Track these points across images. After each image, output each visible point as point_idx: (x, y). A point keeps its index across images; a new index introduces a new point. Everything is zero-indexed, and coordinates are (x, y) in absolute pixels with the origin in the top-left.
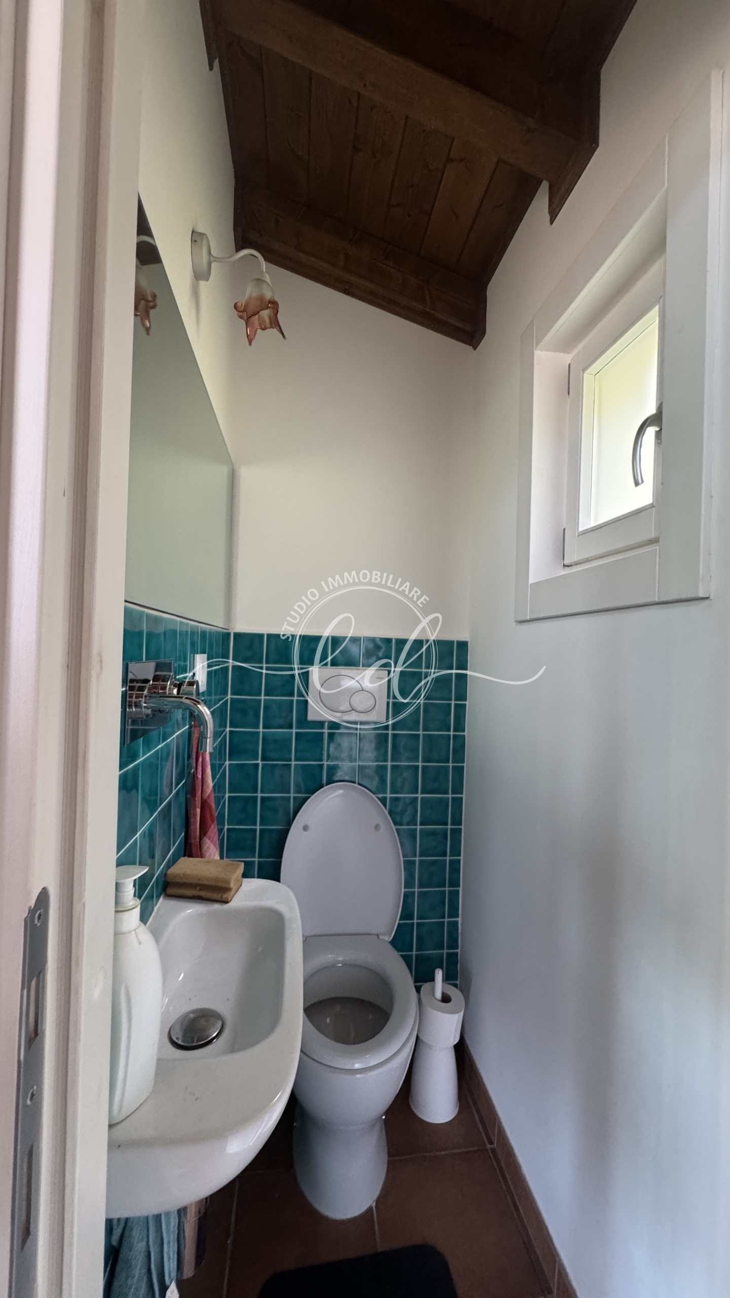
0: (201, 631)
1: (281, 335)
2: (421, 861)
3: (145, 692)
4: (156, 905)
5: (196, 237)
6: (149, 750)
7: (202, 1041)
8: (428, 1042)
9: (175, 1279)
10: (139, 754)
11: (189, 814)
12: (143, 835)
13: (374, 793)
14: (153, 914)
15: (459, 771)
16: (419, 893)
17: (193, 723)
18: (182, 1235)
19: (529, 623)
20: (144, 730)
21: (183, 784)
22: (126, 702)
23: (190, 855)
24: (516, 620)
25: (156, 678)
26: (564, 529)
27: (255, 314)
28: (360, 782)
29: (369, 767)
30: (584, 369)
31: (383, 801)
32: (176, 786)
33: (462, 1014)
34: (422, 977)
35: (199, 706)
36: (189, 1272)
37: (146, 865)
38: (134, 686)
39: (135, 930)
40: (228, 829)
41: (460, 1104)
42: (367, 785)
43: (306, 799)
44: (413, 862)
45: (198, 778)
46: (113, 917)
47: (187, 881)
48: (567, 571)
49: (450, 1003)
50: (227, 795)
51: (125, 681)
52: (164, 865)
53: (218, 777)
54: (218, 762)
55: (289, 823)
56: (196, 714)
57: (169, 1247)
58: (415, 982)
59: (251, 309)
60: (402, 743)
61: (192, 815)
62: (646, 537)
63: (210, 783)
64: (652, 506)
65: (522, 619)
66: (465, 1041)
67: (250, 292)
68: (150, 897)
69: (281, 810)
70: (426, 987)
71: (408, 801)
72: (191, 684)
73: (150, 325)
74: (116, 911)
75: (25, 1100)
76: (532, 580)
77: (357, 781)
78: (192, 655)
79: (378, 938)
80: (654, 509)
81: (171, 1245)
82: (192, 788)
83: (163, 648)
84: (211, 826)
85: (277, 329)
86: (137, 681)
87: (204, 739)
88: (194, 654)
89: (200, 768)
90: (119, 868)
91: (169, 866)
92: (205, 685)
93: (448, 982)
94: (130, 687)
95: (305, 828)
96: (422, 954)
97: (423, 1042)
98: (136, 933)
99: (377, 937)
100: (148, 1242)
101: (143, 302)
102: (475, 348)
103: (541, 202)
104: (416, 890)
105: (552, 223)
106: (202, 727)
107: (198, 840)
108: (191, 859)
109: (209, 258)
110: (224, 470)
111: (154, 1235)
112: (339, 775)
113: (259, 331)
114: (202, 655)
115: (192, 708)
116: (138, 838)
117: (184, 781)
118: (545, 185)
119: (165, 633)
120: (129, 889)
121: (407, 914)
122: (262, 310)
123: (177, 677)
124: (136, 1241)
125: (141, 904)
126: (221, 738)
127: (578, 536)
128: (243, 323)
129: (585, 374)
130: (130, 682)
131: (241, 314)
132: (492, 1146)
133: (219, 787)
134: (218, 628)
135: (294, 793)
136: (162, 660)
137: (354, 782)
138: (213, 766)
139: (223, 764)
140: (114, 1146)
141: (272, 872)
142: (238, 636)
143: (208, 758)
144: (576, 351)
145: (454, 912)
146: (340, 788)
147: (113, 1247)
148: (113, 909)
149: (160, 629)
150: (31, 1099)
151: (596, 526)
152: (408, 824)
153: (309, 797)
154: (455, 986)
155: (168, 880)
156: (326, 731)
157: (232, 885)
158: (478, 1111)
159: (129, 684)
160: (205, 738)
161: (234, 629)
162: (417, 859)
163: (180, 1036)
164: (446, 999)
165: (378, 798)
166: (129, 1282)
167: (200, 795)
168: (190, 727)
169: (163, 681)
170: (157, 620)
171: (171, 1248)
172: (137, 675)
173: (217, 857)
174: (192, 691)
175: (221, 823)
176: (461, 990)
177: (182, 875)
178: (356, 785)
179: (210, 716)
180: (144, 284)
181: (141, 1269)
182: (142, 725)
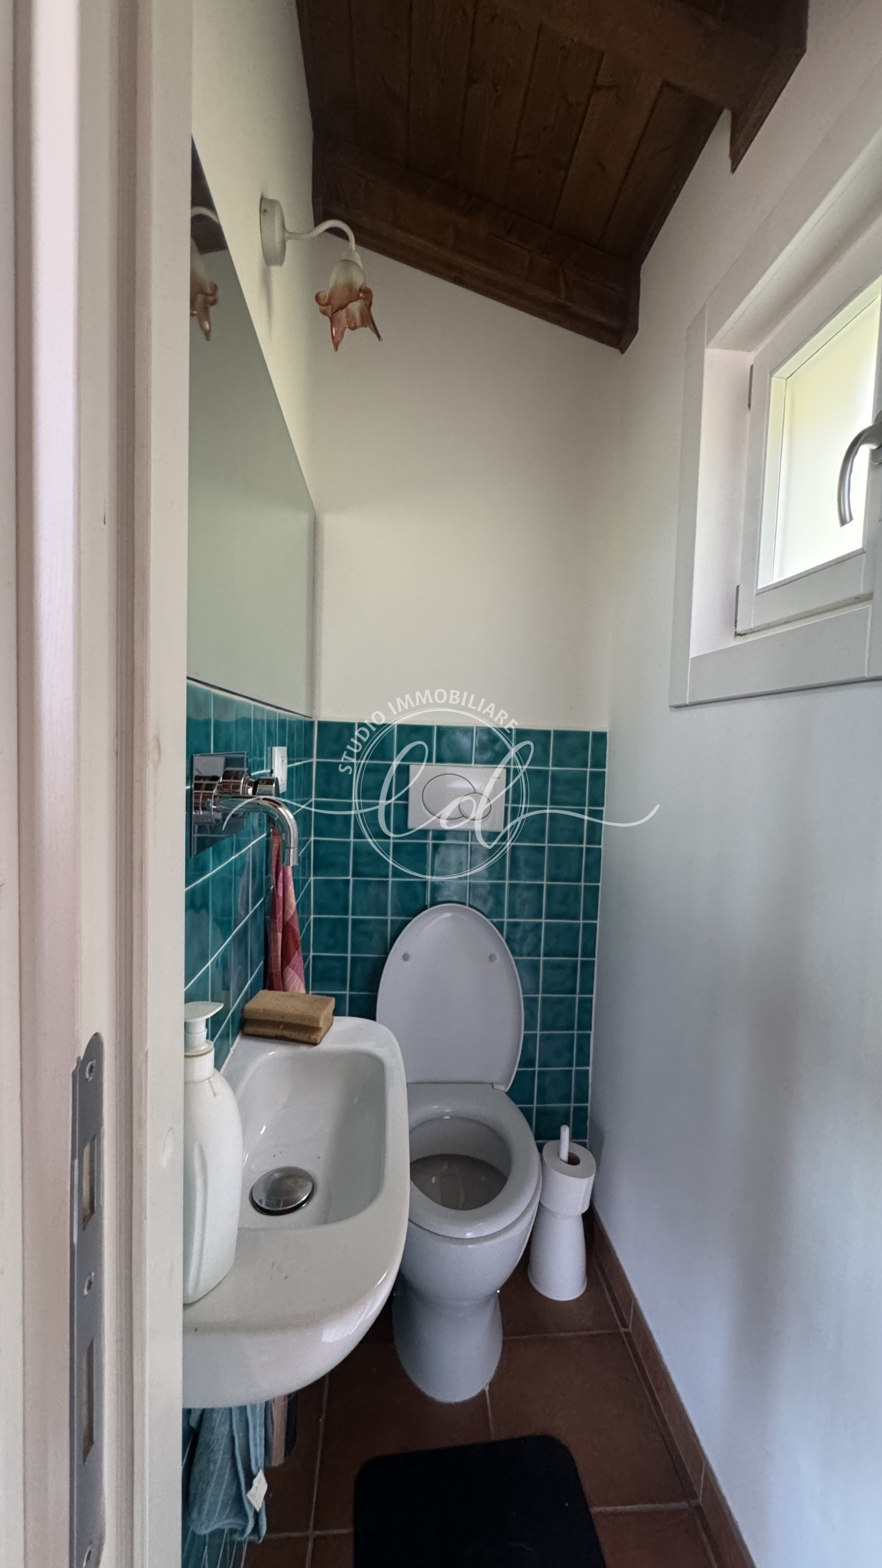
0: (279, 720)
1: (375, 336)
2: (544, 999)
3: (214, 792)
4: (232, 1045)
5: (266, 206)
6: (220, 862)
7: (290, 1205)
8: (553, 1210)
9: (263, 1466)
10: (209, 868)
11: (269, 939)
12: (216, 963)
13: (488, 917)
14: (229, 1056)
15: (593, 893)
16: (541, 1036)
17: (271, 830)
18: (270, 1419)
19: (688, 708)
20: (213, 838)
21: (262, 903)
22: (192, 803)
23: (271, 988)
24: (671, 704)
25: (226, 775)
26: (738, 587)
27: (342, 308)
28: (471, 903)
29: (482, 886)
30: (772, 371)
31: (499, 926)
32: (253, 905)
33: (592, 1178)
34: (545, 1133)
35: (280, 809)
36: (278, 1459)
37: (220, 1001)
38: (201, 784)
39: (208, 1079)
40: (313, 956)
41: (588, 1281)
42: (480, 908)
43: (406, 923)
44: (535, 1000)
45: (278, 896)
46: (183, 1064)
47: (268, 1018)
48: (740, 641)
49: (579, 1165)
50: (312, 917)
51: (189, 778)
52: (241, 999)
53: (301, 894)
54: (301, 878)
55: (386, 952)
56: (276, 819)
57: (255, 1433)
58: (536, 1138)
59: (336, 303)
60: (522, 856)
61: (272, 941)
62: (853, 593)
63: (293, 901)
64: (861, 552)
65: (677, 703)
66: (595, 1209)
67: (335, 278)
68: (225, 1036)
69: (376, 937)
70: (549, 1145)
71: (528, 928)
72: (270, 782)
73: (210, 327)
74: (186, 1057)
75: (81, 1291)
76: (693, 654)
77: (467, 903)
78: (269, 748)
79: (493, 1087)
80: (864, 556)
81: (258, 1430)
82: (271, 907)
83: (234, 739)
84: (295, 954)
85: (370, 327)
86: (205, 778)
87: (287, 850)
88: (272, 746)
89: (280, 885)
90: (187, 1004)
91: (246, 999)
92: (286, 785)
93: (575, 1140)
94: (195, 784)
95: (406, 957)
96: (545, 1107)
97: (546, 1208)
98: (210, 1082)
99: (491, 1086)
100: (231, 1426)
101: (200, 297)
102: (623, 351)
103: (719, 141)
104: (539, 1032)
105: (733, 170)
106: (284, 835)
107: (280, 970)
108: (272, 992)
109: (283, 234)
110: (304, 518)
111: (238, 1417)
112: (445, 894)
113: (347, 331)
114: (281, 748)
115: (271, 812)
116: (210, 968)
117: (262, 899)
118: (726, 117)
119: (237, 721)
120: (201, 1030)
121: (527, 1061)
122: (351, 302)
123: (252, 774)
124: (217, 1425)
125: (215, 1046)
126: (304, 848)
127: (756, 595)
128: (327, 320)
129: (773, 378)
130: (196, 780)
131: (324, 308)
132: (627, 1330)
133: (302, 907)
134: (298, 715)
135: (392, 915)
136: (233, 754)
137: (464, 904)
138: (295, 882)
139: (308, 880)
140: (190, 1329)
141: (366, 1009)
142: (323, 725)
143: (290, 872)
144: (761, 347)
145: (584, 1059)
146: (448, 910)
147: (191, 1428)
148: (183, 1054)
149: (231, 717)
150: (89, 1288)
151: (780, 582)
152: (529, 955)
153: (410, 921)
154: (584, 1145)
155: (246, 1016)
156: (430, 842)
157: (321, 1024)
158: (610, 1289)
159: (194, 782)
160: (288, 848)
161: (318, 717)
162: (540, 996)
163: (263, 1197)
164: (573, 1160)
165: (492, 922)
166: (212, 1467)
167: (282, 916)
168: (268, 836)
169: (236, 778)
170: (227, 703)
171: (258, 1434)
172: (202, 772)
173: (303, 991)
174: (271, 791)
175: (306, 949)
176: (590, 1150)
177: (262, 1011)
178: (467, 907)
179: (294, 821)
180: (202, 272)
181: (224, 1454)
182: (212, 832)
